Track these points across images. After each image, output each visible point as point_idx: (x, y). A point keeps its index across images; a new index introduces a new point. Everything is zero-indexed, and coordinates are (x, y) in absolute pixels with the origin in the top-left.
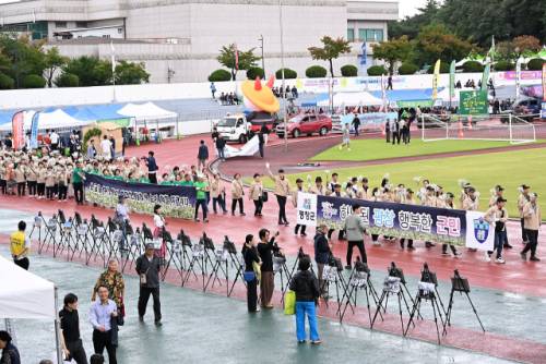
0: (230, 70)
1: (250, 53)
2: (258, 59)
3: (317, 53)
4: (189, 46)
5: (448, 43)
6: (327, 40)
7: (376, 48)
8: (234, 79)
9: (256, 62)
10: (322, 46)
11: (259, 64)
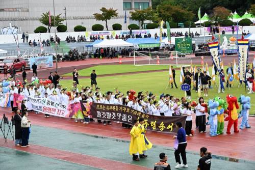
0: (47, 27)
1: (58, 17)
2: (63, 20)
3: (98, 17)
4: (28, 13)
5: (175, 11)
6: (103, 9)
7: (133, 14)
8: (49, 32)
9: (62, 22)
10: (101, 13)
11: (64, 23)
